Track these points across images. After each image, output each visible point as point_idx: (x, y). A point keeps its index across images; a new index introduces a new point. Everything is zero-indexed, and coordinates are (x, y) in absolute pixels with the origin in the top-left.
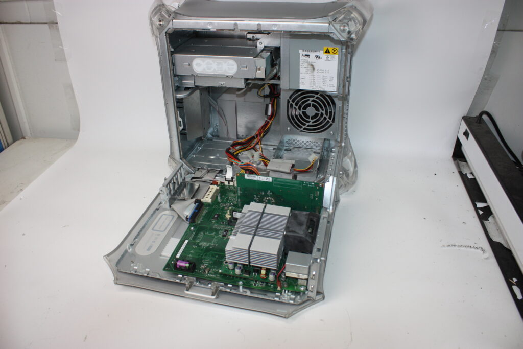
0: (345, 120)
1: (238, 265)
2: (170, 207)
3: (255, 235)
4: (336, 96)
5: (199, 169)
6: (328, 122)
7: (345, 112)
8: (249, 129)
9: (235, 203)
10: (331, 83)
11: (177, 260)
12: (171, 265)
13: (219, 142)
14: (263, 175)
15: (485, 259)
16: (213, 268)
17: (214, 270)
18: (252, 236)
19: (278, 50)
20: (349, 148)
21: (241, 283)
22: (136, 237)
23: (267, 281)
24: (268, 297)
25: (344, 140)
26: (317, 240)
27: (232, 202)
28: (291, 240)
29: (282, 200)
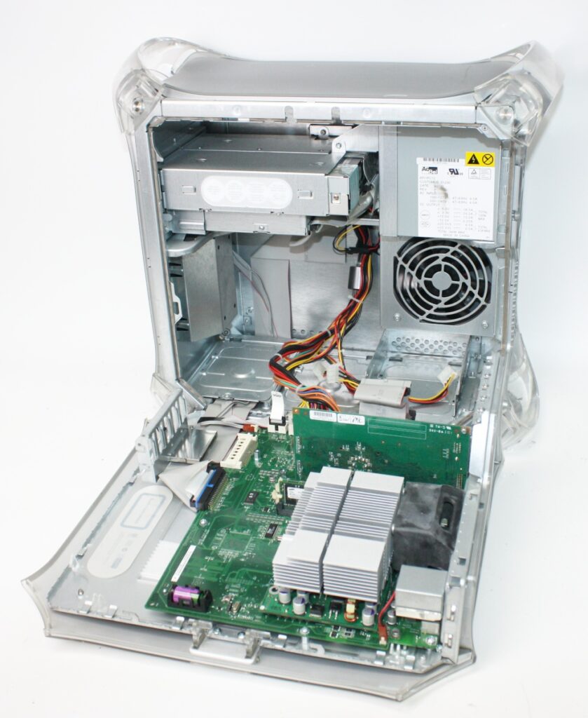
0: (511, 297)
1: (299, 595)
2: (157, 478)
3: (332, 532)
4: (493, 250)
5: (214, 400)
6: (478, 301)
7: (512, 280)
8: (316, 318)
10: (482, 223)
11: (174, 586)
12: (160, 596)
13: (254, 345)
14: (346, 411)
16: (248, 602)
17: (250, 605)
18: (325, 536)
19: (373, 158)
20: (521, 353)
21: (304, 631)
22: (88, 541)
23: (358, 626)
24: (361, 659)
25: (510, 339)
26: (458, 541)
27: (284, 468)
28: (407, 542)
29: (386, 461)
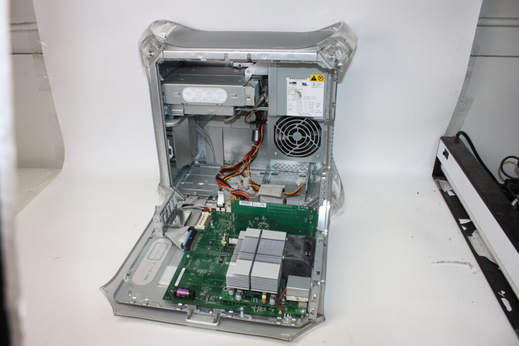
0: (330, 143)
1: (239, 291)
2: (164, 235)
3: (254, 261)
4: (323, 122)
5: (188, 195)
6: (314, 146)
7: (331, 136)
8: (236, 155)
9: (229, 229)
10: (318, 109)
11: (177, 288)
12: (170, 294)
13: (205, 168)
14: (253, 200)
15: (473, 273)
16: (213, 295)
17: (214, 297)
18: (251, 262)
19: (265, 77)
20: (335, 170)
21: (242, 308)
22: (132, 267)
23: (267, 305)
24: (270, 322)
25: (330, 164)
26: (315, 263)
27: (226, 228)
28: (290, 264)
29: (276, 225)
